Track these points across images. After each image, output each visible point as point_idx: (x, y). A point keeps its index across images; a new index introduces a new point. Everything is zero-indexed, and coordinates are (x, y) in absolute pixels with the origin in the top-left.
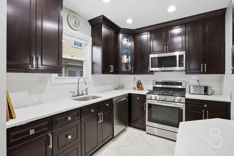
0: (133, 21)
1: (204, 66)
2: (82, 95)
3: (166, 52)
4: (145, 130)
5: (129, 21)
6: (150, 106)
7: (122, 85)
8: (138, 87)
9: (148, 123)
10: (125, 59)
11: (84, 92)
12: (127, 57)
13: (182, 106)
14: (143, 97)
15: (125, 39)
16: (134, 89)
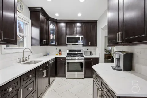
0: (59, 15)
1: (90, 43)
2: (26, 61)
3: (75, 35)
4: (65, 77)
5: (57, 15)
6: (68, 63)
7: (48, 53)
8: (59, 54)
9: (67, 73)
10: (52, 37)
11: (27, 59)
12: (53, 36)
13: (83, 61)
14: (64, 59)
15: (52, 25)
16: (57, 55)
